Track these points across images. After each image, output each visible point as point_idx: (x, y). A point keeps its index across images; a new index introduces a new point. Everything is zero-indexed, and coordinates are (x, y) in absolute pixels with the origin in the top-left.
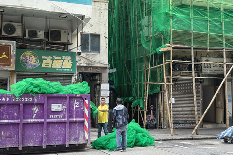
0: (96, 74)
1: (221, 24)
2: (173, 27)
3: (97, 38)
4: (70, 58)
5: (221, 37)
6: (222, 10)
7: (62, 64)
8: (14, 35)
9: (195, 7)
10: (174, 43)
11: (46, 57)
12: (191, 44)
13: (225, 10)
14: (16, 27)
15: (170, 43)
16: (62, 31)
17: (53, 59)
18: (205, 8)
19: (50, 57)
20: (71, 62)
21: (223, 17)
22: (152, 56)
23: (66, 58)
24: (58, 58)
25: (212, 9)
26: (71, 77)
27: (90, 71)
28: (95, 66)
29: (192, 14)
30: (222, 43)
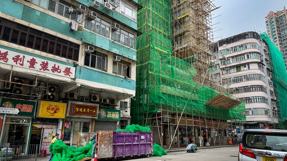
0: (124, 121)
1: (176, 102)
2: (162, 102)
3: (126, 104)
4: (118, 113)
5: (176, 107)
6: (176, 96)
7: (115, 116)
8: (96, 101)
9: (168, 94)
10: (162, 109)
11: (109, 112)
12: (167, 110)
13: (177, 96)
14: (97, 97)
15: (161, 109)
16: (115, 100)
17: (112, 113)
18: (171, 95)
19: (111, 112)
20: (118, 115)
21: (176, 99)
22: (148, 114)
23: (117, 113)
24: (113, 113)
25: (173, 96)
26: (116, 122)
27: (124, 119)
28: (126, 117)
29: (167, 97)
30: (176, 110)
